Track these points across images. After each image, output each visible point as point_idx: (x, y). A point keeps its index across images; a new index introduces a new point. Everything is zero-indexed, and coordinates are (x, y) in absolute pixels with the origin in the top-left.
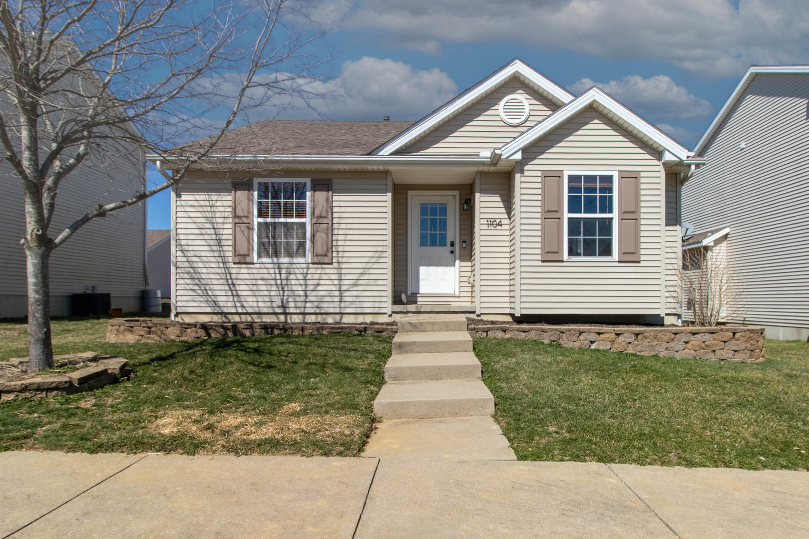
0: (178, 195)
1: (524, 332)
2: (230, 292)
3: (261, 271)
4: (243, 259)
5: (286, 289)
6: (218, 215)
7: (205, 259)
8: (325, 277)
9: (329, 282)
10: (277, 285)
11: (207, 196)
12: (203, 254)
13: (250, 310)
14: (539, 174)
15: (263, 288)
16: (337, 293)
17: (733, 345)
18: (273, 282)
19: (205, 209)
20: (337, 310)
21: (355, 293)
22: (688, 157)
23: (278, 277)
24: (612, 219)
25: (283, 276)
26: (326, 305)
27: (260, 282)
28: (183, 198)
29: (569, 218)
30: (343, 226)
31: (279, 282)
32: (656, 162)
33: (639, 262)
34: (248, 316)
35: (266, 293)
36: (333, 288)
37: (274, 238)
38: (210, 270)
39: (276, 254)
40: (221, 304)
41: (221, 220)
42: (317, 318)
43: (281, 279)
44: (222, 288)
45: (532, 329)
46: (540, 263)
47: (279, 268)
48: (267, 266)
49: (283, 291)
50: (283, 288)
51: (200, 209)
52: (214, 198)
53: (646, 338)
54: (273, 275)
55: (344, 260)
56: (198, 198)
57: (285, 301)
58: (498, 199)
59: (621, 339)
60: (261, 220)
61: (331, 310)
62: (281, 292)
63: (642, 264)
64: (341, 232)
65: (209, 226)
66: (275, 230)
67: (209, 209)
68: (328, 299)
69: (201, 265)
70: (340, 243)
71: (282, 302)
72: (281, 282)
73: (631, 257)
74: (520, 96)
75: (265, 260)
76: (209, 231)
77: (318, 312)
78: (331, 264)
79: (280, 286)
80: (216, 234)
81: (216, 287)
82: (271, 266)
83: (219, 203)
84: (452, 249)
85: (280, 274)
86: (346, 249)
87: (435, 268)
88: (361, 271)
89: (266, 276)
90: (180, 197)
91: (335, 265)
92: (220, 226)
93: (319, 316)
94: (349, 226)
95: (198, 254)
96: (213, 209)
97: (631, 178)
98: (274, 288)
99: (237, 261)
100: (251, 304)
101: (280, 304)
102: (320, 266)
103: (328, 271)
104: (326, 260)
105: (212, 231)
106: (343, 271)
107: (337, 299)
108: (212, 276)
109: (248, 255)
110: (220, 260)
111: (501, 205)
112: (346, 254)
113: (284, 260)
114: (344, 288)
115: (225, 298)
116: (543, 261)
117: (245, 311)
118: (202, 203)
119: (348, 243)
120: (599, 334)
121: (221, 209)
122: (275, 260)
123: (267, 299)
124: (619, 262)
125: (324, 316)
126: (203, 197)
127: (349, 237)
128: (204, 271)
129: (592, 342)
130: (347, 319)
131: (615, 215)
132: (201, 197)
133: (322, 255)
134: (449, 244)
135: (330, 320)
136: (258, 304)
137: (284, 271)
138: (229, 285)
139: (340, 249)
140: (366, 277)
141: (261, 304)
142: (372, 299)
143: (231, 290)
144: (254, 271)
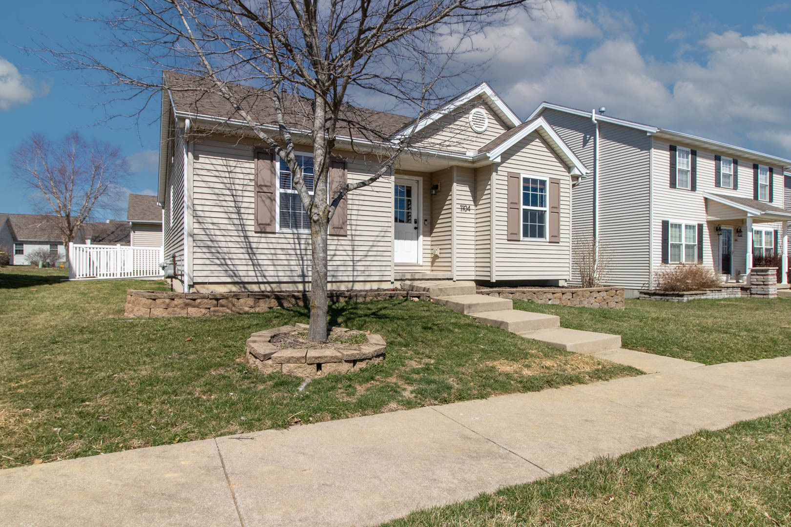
0: (196, 157)
1: (512, 294)
2: (250, 261)
3: (280, 241)
4: (263, 229)
5: (305, 259)
6: (237, 181)
7: (222, 227)
8: (341, 248)
9: (344, 253)
10: (296, 254)
11: (225, 161)
12: (221, 221)
13: (270, 279)
14: (506, 174)
15: (283, 257)
16: (351, 263)
17: (616, 299)
18: (293, 252)
19: (223, 174)
20: (351, 279)
21: (367, 263)
22: (586, 173)
23: (298, 247)
24: (545, 211)
25: (303, 247)
26: (340, 274)
27: (279, 252)
28: (201, 160)
29: (523, 209)
30: (357, 202)
31: (298, 252)
32: (567, 174)
33: (558, 243)
34: (266, 285)
35: (286, 263)
36: (347, 258)
37: (293, 208)
38: (228, 239)
39: (296, 226)
40: (241, 274)
41: (240, 188)
42: (332, 285)
43: (300, 249)
44: (242, 256)
45: (517, 291)
46: (506, 242)
47: (298, 238)
48: (288, 236)
49: (303, 260)
50: (302, 258)
51: (217, 174)
52: (233, 163)
53: (578, 295)
54: (293, 245)
55: (358, 233)
56: (214, 162)
57: (305, 270)
58: (467, 189)
59: (564, 297)
60: (282, 191)
61: (346, 279)
62: (301, 262)
63: (561, 244)
64: (355, 207)
65: (228, 192)
66: (294, 201)
67: (227, 175)
68: (342, 268)
69: (218, 233)
70: (354, 217)
71: (303, 271)
72: (301, 252)
73: (555, 240)
74: (482, 111)
75: (285, 230)
76: (227, 198)
77: (334, 280)
78: (346, 236)
79: (299, 256)
80: (235, 201)
81: (234, 256)
82: (291, 236)
83: (238, 170)
84: (416, 225)
85: (299, 244)
86: (359, 223)
87: (403, 241)
88: (371, 243)
89: (285, 246)
90: (198, 160)
91: (349, 237)
92: (240, 193)
93: (334, 284)
94: (361, 203)
95: (215, 221)
96: (231, 175)
97: (556, 182)
98: (294, 257)
99: (259, 230)
100: (271, 274)
101: (301, 273)
102: (336, 238)
103: (343, 243)
104: (342, 232)
105: (231, 198)
106: (356, 243)
107: (350, 268)
108: (230, 245)
109: (269, 225)
110: (240, 228)
111: (469, 194)
112: (359, 228)
113: (304, 231)
114: (356, 258)
115: (245, 268)
116: (508, 240)
117: (265, 280)
118: (220, 168)
119: (360, 218)
120: (553, 293)
121: (241, 176)
122: (295, 231)
123: (286, 268)
124: (550, 242)
125: (338, 284)
126: (220, 162)
127: (361, 213)
128: (222, 239)
129: (550, 300)
130: (358, 287)
131: (547, 209)
132: (218, 161)
133: (338, 228)
134: (413, 221)
135: (343, 287)
136: (277, 273)
137: (303, 242)
138: (249, 254)
139: (354, 222)
140: (375, 249)
141: (280, 274)
142: (378, 268)
143: (251, 259)
144: (274, 240)
